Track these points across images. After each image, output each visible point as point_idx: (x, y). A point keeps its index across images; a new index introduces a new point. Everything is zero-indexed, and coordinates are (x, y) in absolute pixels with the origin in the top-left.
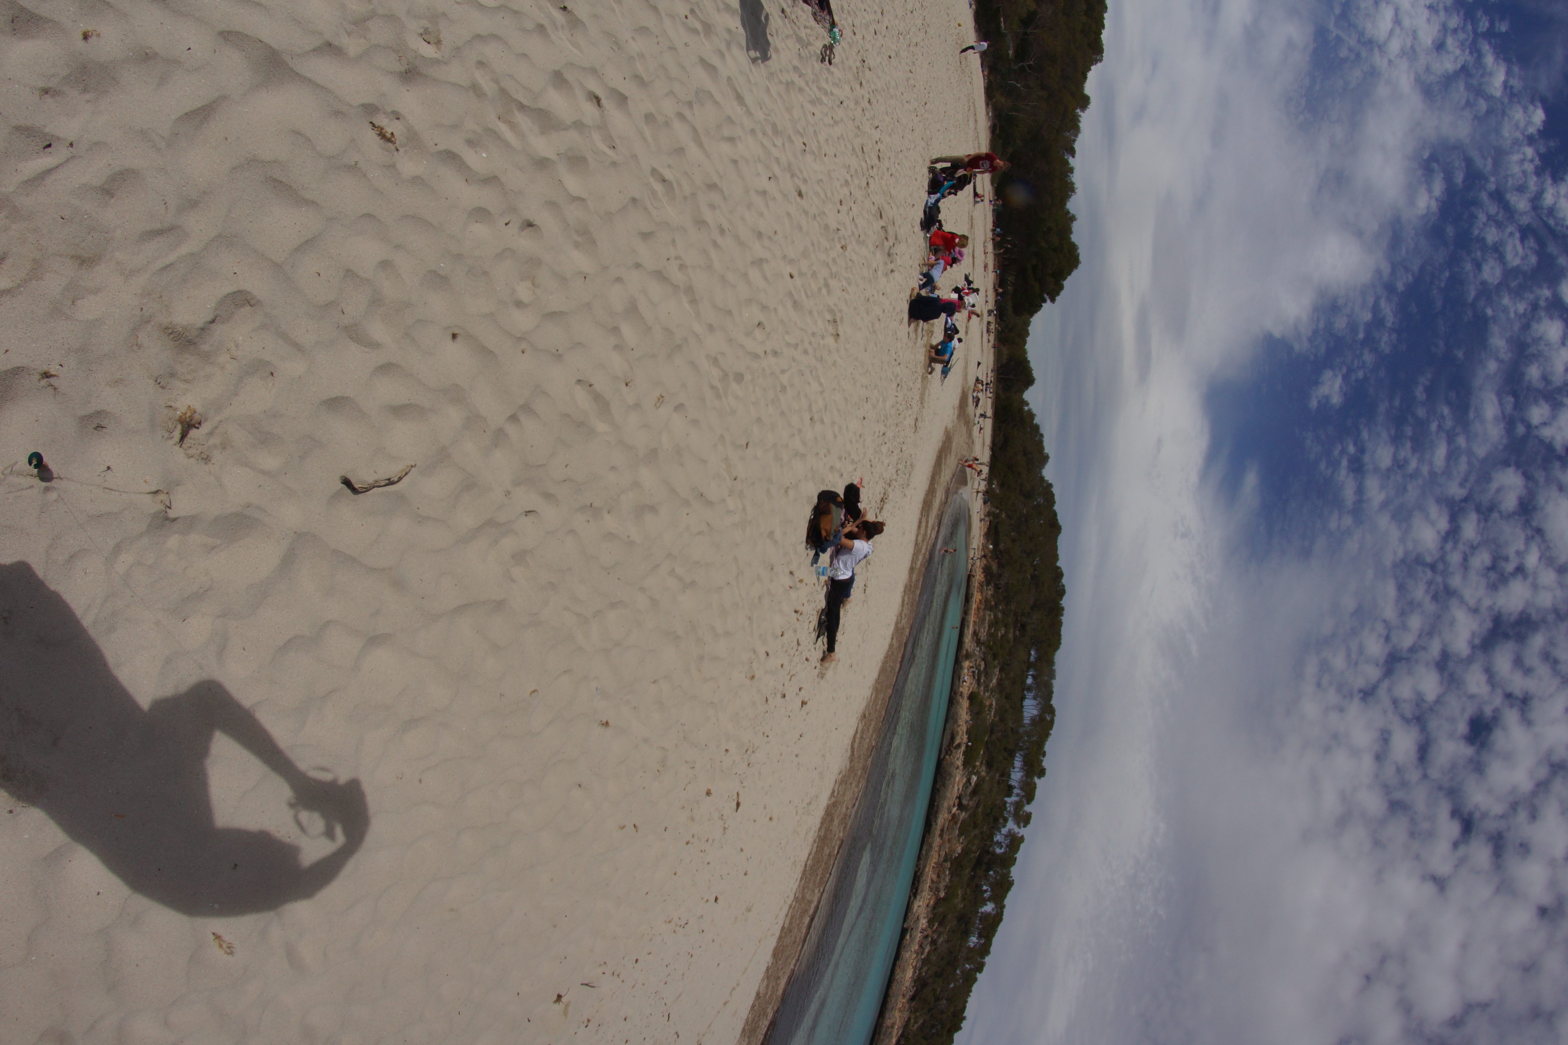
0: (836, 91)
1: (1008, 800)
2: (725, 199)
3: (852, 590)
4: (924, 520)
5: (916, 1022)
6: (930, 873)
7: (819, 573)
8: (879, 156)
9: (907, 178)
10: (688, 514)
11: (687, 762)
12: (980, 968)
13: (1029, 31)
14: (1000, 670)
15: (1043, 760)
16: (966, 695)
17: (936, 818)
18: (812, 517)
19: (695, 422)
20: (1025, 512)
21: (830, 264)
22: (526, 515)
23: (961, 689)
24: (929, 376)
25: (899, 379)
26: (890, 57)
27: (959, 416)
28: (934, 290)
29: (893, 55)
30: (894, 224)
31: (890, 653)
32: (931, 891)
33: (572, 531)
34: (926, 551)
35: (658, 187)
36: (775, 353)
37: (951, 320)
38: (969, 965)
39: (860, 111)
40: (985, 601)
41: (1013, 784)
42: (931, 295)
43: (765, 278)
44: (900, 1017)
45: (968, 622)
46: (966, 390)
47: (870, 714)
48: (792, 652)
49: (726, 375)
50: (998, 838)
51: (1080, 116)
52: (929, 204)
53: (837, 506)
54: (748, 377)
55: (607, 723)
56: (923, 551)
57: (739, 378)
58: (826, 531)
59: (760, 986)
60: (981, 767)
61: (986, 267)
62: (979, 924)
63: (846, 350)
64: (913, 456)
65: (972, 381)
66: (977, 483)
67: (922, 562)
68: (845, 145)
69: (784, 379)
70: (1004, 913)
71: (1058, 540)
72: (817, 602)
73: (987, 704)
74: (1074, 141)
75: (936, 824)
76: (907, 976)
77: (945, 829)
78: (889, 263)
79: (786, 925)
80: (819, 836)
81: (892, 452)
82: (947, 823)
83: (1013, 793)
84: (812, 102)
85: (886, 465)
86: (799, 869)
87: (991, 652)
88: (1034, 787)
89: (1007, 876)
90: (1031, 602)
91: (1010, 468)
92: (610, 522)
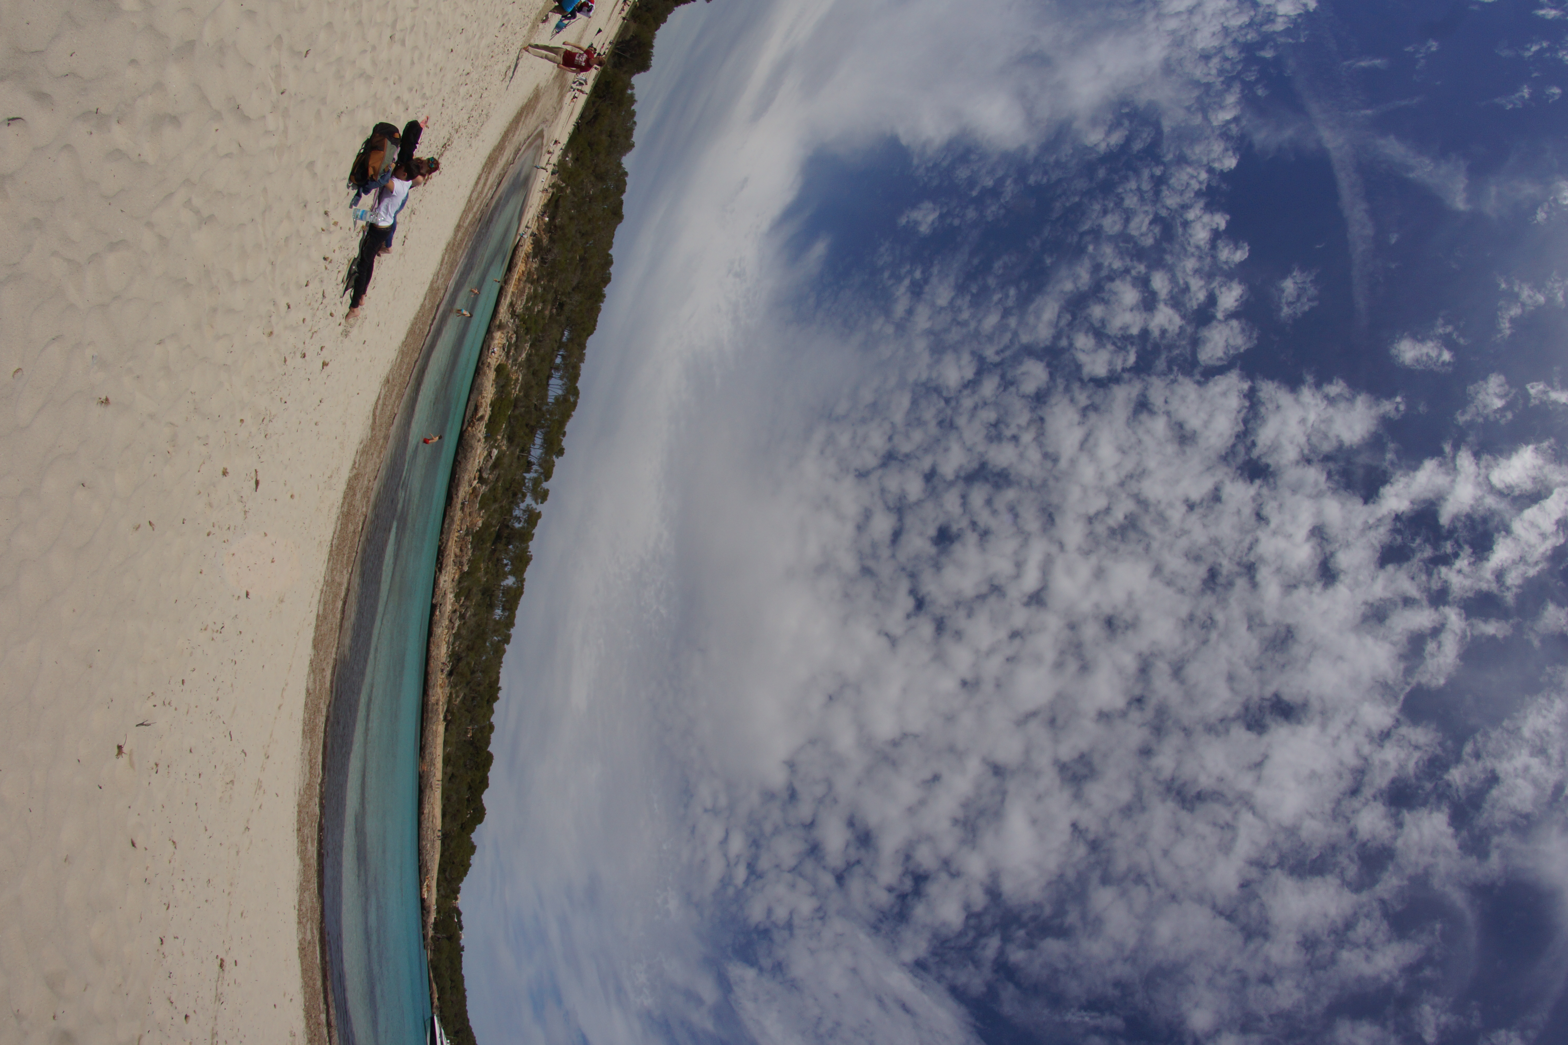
1: (527, 476)
4: (484, 176)
5: (457, 696)
6: (454, 547)
7: (357, 217)
10: (217, 130)
11: (199, 438)
12: (507, 639)
14: (531, 345)
15: (562, 440)
16: (493, 367)
17: (457, 490)
18: (362, 151)
19: (251, 14)
20: (591, 192)
22: (9, 124)
23: (489, 360)
24: (541, 25)
25: (507, 18)
31: (421, 314)
32: (455, 565)
33: (68, 147)
34: (478, 210)
38: (497, 637)
40: (528, 274)
41: (532, 460)
44: (442, 693)
45: (507, 292)
47: (393, 380)
48: (316, 305)
50: (517, 512)
53: (392, 143)
55: (107, 399)
56: (475, 209)
58: (374, 168)
60: (502, 441)
62: (503, 597)
64: (492, 106)
66: (554, 153)
67: (471, 221)
70: (524, 586)
71: (617, 229)
72: (350, 249)
73: (514, 378)
75: (458, 497)
76: (442, 652)
77: (466, 502)
79: (321, 613)
80: (342, 512)
81: (471, 96)
82: (468, 496)
83: (532, 469)
85: (460, 108)
86: (326, 549)
87: (525, 326)
88: (553, 465)
89: (525, 550)
90: (575, 283)
91: (590, 145)
92: (119, 135)
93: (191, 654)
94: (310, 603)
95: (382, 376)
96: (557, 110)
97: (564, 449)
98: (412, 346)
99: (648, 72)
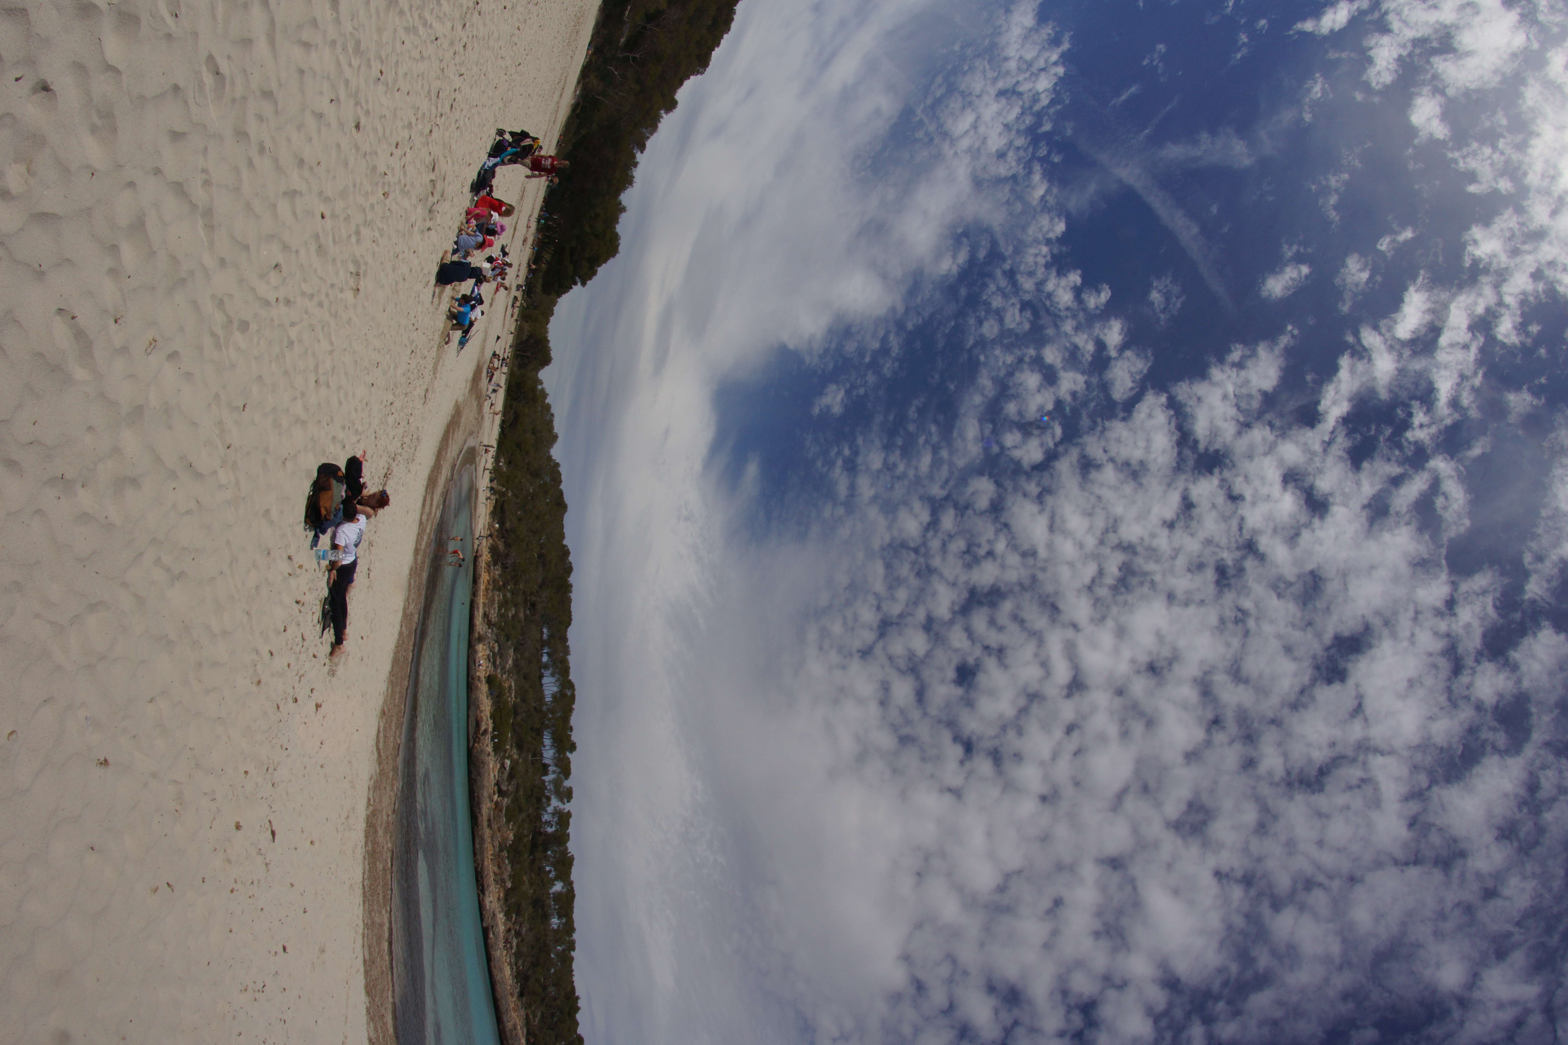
0: (436, 25)
1: (546, 778)
2: (276, 112)
3: (355, 575)
4: (428, 497)
5: (535, 1016)
6: (491, 866)
7: (319, 558)
8: (452, 105)
9: (472, 135)
10: (174, 489)
11: (206, 794)
12: (572, 946)
13: (649, 26)
14: (515, 651)
15: (571, 735)
16: (483, 679)
17: (480, 809)
18: (311, 493)
19: (189, 376)
20: (531, 491)
21: (367, 210)
23: (478, 674)
24: (446, 346)
25: (414, 345)
26: (505, 8)
27: (471, 390)
28: (467, 256)
29: (509, 6)
30: (444, 180)
31: (401, 642)
32: (497, 884)
33: (39, 512)
35: (208, 79)
36: (288, 302)
37: (478, 290)
38: (560, 946)
39: (452, 53)
40: (493, 582)
41: (547, 762)
42: (464, 261)
43: (294, 214)
44: (518, 1016)
45: (478, 604)
46: (481, 363)
47: (389, 710)
48: (298, 649)
49: (230, 322)
50: (546, 817)
51: (662, 117)
52: (486, 166)
53: (338, 482)
54: (254, 327)
55: (106, 760)
56: (428, 531)
57: (244, 326)
58: (325, 509)
59: (368, 1031)
60: (511, 750)
61: (525, 241)
62: (555, 905)
63: (364, 307)
64: (420, 429)
65: (488, 354)
66: (487, 461)
67: (427, 543)
68: (423, 85)
69: (293, 333)
70: (575, 889)
71: (564, 519)
73: (507, 686)
74: (648, 138)
75: (482, 815)
76: (506, 974)
77: (492, 818)
78: (428, 220)
79: (367, 957)
80: (367, 852)
81: (399, 424)
82: (492, 812)
83: (549, 771)
84: (407, 30)
85: (391, 437)
86: (359, 892)
87: (503, 633)
88: (568, 762)
89: (565, 851)
90: (540, 580)
91: (518, 445)
92: (85, 499)
93: (234, 1018)
94: (354, 949)
95: (377, 709)
96: (480, 420)
97: (574, 744)
98: (400, 674)
99: (551, 365)
